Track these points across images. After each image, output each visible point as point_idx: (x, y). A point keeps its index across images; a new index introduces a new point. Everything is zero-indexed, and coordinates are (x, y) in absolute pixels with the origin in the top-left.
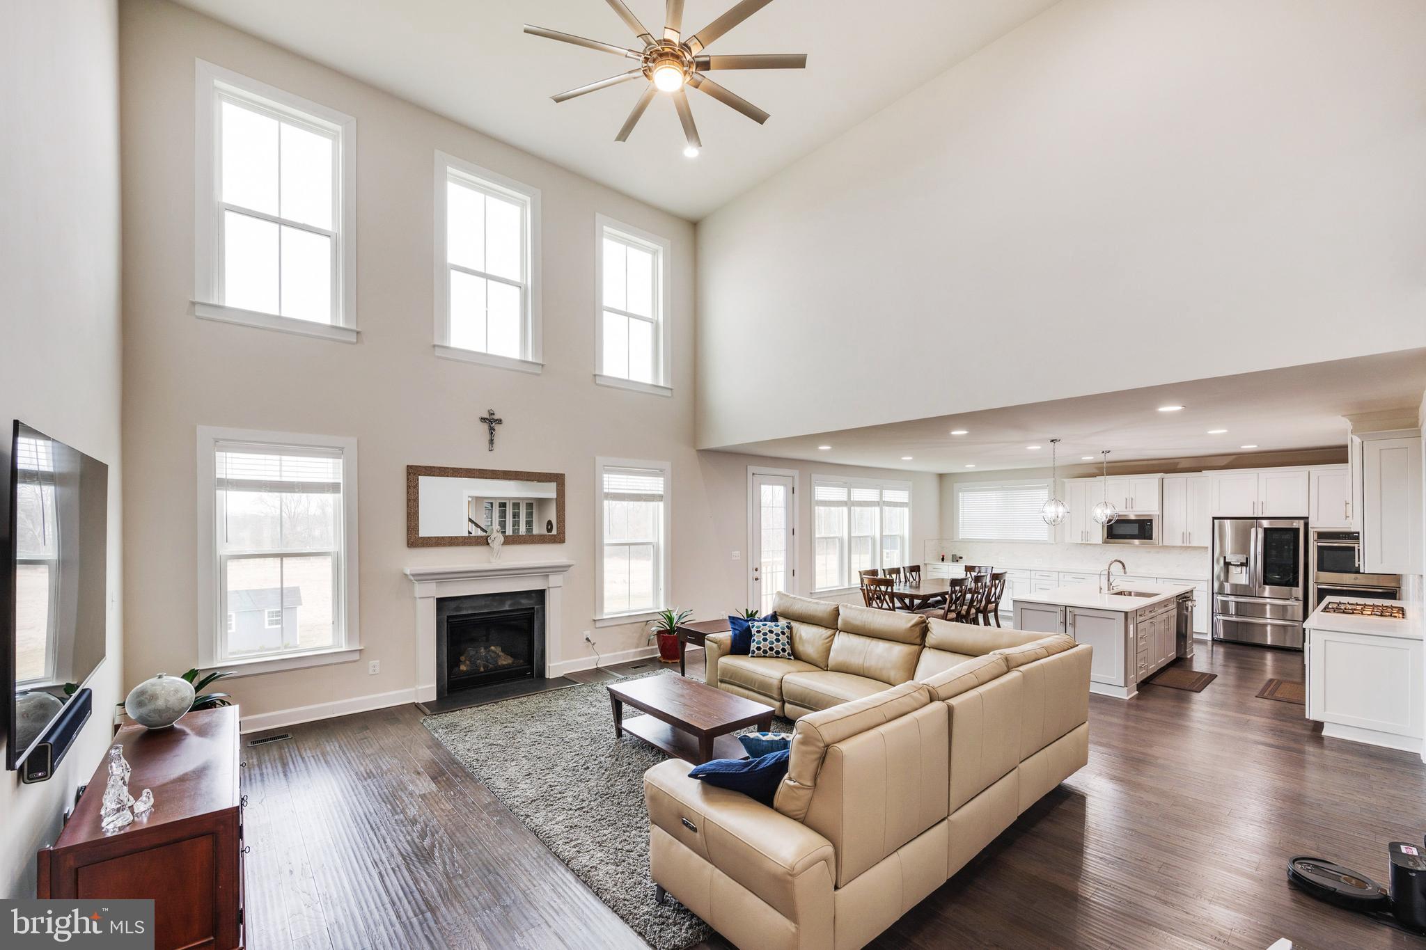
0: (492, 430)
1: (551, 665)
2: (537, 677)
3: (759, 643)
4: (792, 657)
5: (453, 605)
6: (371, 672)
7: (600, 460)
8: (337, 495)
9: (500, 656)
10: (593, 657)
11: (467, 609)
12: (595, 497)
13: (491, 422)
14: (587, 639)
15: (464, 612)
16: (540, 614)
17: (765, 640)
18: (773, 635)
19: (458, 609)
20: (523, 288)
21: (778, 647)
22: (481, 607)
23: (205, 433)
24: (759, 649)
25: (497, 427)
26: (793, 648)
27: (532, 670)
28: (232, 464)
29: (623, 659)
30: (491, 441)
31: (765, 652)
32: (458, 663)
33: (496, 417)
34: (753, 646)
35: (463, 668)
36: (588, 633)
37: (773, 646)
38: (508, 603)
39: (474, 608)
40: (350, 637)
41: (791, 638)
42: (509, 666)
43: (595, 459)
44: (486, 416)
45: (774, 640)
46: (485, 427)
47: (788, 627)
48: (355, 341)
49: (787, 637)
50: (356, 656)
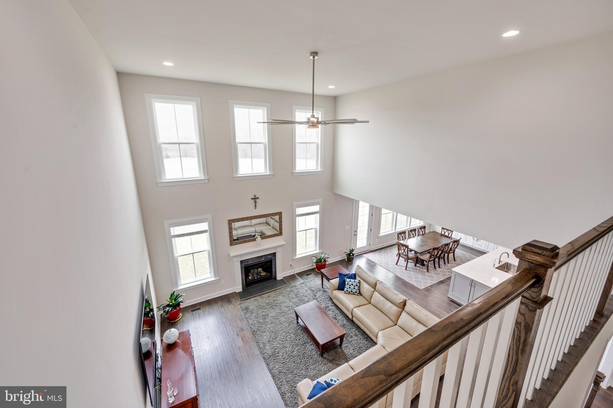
0: (255, 202)
1: (278, 276)
2: (274, 279)
3: (347, 289)
4: (359, 295)
5: (246, 261)
6: (222, 284)
7: (295, 204)
8: (207, 233)
9: (261, 272)
10: (292, 270)
11: (250, 262)
12: (293, 217)
13: (255, 199)
14: (291, 265)
15: (249, 263)
16: (274, 260)
17: (350, 288)
18: (353, 286)
19: (248, 262)
20: (265, 144)
21: (354, 291)
22: (255, 261)
23: (166, 223)
24: (347, 291)
25: (256, 200)
26: (359, 291)
27: (272, 277)
28: (176, 230)
29: (303, 270)
30: (255, 206)
31: (349, 292)
32: (248, 276)
33: (257, 197)
34: (345, 289)
35: (250, 278)
36: (291, 263)
37: (352, 290)
38: (264, 258)
39: (253, 261)
40: (215, 276)
41: (359, 287)
42: (265, 276)
43: (293, 203)
44: (253, 197)
45: (353, 288)
46: (253, 201)
47: (359, 283)
48: (208, 182)
49: (358, 287)
50: (218, 281)
